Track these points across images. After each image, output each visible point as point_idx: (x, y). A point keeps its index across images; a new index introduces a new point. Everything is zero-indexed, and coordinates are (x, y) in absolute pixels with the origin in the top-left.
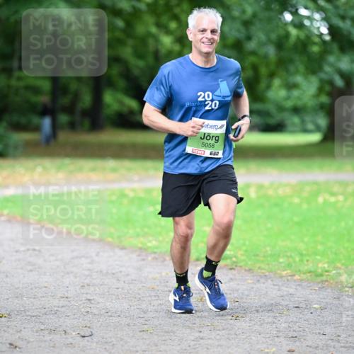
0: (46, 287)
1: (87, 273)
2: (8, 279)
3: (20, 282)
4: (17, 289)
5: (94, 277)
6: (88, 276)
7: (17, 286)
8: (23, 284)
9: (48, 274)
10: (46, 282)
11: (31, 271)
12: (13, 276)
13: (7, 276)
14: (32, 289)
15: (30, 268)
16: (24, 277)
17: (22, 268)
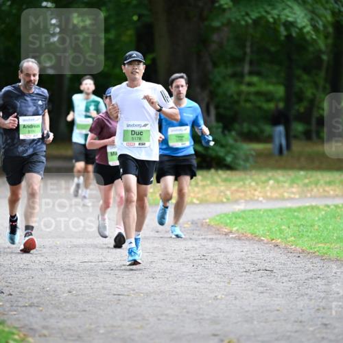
0: (278, 310)
1: (322, 295)
2: (237, 301)
3: (250, 304)
4: (247, 312)
5: (330, 299)
6: (324, 298)
7: (247, 309)
8: (253, 306)
9: (280, 296)
10: (278, 305)
11: (262, 293)
12: (243, 298)
13: (236, 298)
14: (262, 312)
15: (261, 289)
16: (255, 299)
17: (252, 290)
